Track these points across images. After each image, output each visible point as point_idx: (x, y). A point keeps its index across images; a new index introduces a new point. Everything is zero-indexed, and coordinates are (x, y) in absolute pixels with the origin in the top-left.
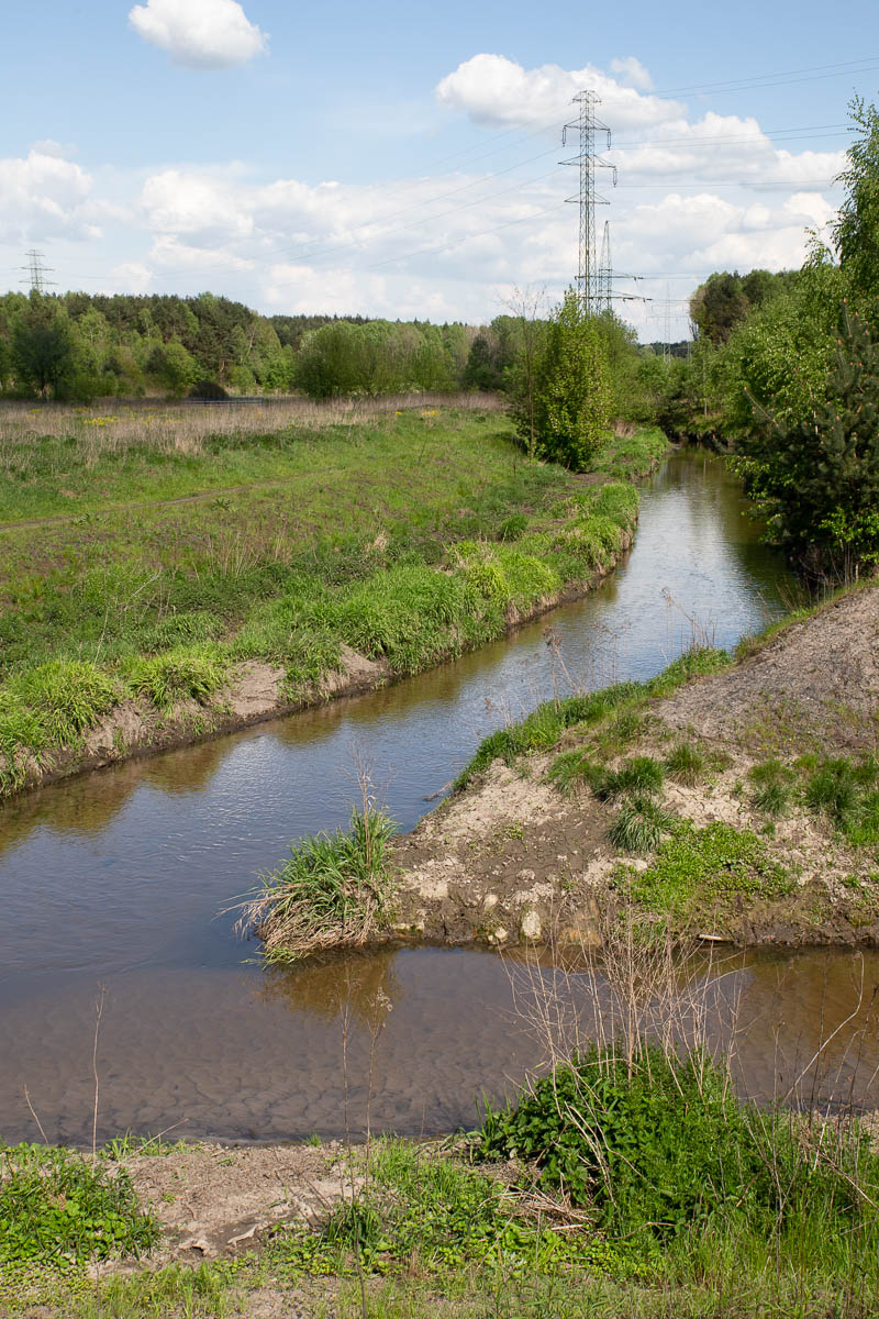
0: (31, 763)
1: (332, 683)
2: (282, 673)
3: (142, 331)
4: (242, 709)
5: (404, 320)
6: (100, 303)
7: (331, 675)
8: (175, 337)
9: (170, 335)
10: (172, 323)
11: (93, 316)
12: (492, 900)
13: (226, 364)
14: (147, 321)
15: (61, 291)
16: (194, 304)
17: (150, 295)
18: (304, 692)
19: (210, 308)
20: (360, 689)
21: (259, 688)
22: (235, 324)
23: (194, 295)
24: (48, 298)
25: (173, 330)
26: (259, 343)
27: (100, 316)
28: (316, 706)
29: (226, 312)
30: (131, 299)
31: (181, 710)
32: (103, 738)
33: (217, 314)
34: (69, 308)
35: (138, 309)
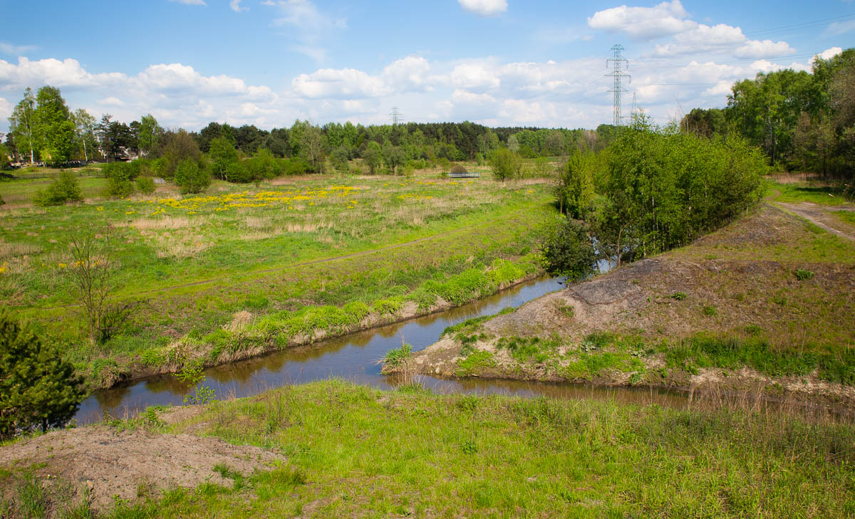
0: (346, 328)
1: (432, 308)
2: (418, 305)
3: (438, 138)
4: (404, 316)
5: (556, 128)
6: (422, 127)
7: (432, 306)
8: (452, 140)
9: (450, 140)
10: (451, 134)
11: (419, 132)
12: (431, 364)
13: (474, 151)
14: (441, 134)
15: (406, 122)
16: (460, 126)
17: (442, 123)
18: (423, 311)
19: (468, 127)
20: (441, 310)
21: (411, 309)
22: (478, 134)
23: (461, 122)
24: (400, 126)
25: (451, 137)
26: (488, 142)
27: (421, 132)
28: (427, 315)
29: (475, 129)
30: (434, 125)
31: (387, 316)
32: (365, 322)
33: (471, 130)
34: (409, 129)
35: (437, 129)
